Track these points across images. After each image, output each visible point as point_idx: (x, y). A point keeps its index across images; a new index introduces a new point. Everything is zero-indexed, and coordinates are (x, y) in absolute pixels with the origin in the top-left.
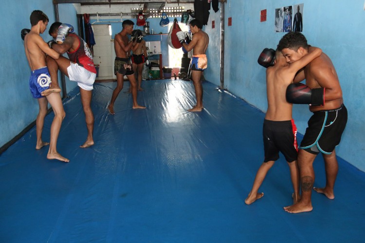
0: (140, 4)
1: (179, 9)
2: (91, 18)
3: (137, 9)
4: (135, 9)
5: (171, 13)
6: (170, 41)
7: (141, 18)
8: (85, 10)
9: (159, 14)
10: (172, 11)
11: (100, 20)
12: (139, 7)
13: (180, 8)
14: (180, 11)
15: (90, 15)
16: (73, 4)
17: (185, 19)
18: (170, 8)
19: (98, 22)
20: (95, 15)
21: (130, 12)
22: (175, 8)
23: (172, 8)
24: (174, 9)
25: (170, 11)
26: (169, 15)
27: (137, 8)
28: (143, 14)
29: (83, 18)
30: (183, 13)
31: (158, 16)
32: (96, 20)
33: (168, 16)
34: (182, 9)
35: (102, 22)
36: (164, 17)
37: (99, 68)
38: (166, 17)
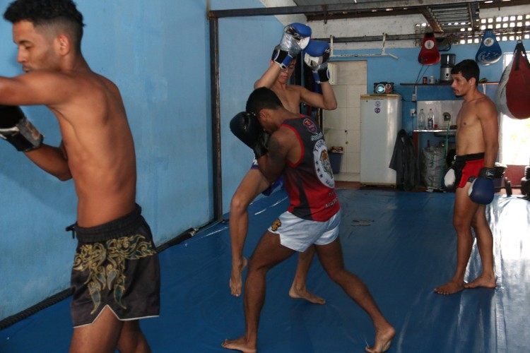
4: (424, 25)
6: (503, 101)
7: (430, 44)
9: (476, 33)
10: (512, 25)
21: (412, 32)
26: (501, 36)
28: (436, 36)
31: (473, 38)
33: (498, 39)
35: (339, 56)
36: (489, 41)
37: (342, 154)
38: (492, 41)
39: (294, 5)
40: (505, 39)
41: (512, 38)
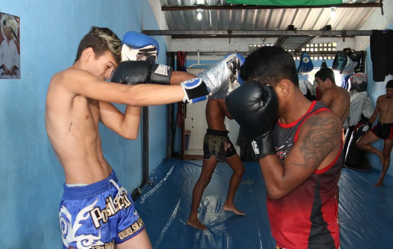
0: (263, 39)
1: (327, 47)
2: (188, 58)
3: (259, 46)
4: (255, 46)
5: (315, 53)
8: (179, 46)
9: (297, 54)
11: (201, 62)
12: (262, 43)
13: (330, 45)
14: (330, 50)
15: (186, 53)
16: (164, 36)
17: (341, 63)
18: (312, 45)
19: (199, 64)
20: (195, 54)
22: (321, 45)
23: (316, 45)
24: (319, 47)
25: (312, 50)
26: (314, 57)
27: (258, 43)
29: (176, 57)
30: (337, 54)
32: (196, 62)
33: (312, 58)
34: (332, 47)
35: (204, 64)
36: (306, 60)
37: (190, 135)
38: (308, 60)
39: (168, 29)
40: (316, 58)
41: (321, 58)
